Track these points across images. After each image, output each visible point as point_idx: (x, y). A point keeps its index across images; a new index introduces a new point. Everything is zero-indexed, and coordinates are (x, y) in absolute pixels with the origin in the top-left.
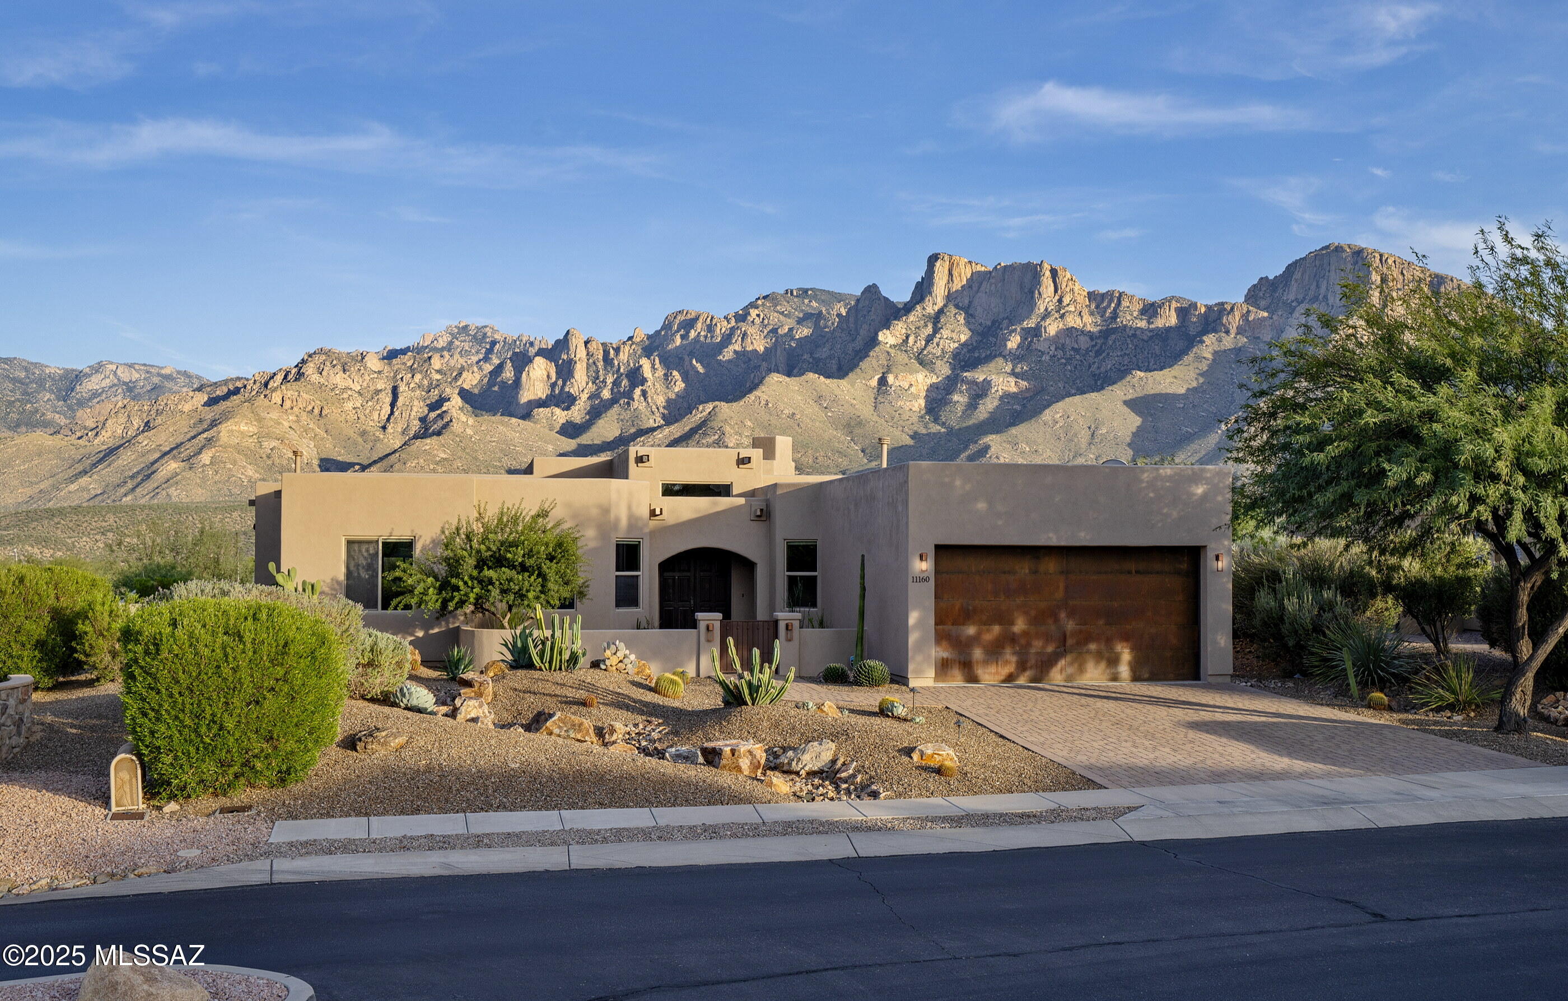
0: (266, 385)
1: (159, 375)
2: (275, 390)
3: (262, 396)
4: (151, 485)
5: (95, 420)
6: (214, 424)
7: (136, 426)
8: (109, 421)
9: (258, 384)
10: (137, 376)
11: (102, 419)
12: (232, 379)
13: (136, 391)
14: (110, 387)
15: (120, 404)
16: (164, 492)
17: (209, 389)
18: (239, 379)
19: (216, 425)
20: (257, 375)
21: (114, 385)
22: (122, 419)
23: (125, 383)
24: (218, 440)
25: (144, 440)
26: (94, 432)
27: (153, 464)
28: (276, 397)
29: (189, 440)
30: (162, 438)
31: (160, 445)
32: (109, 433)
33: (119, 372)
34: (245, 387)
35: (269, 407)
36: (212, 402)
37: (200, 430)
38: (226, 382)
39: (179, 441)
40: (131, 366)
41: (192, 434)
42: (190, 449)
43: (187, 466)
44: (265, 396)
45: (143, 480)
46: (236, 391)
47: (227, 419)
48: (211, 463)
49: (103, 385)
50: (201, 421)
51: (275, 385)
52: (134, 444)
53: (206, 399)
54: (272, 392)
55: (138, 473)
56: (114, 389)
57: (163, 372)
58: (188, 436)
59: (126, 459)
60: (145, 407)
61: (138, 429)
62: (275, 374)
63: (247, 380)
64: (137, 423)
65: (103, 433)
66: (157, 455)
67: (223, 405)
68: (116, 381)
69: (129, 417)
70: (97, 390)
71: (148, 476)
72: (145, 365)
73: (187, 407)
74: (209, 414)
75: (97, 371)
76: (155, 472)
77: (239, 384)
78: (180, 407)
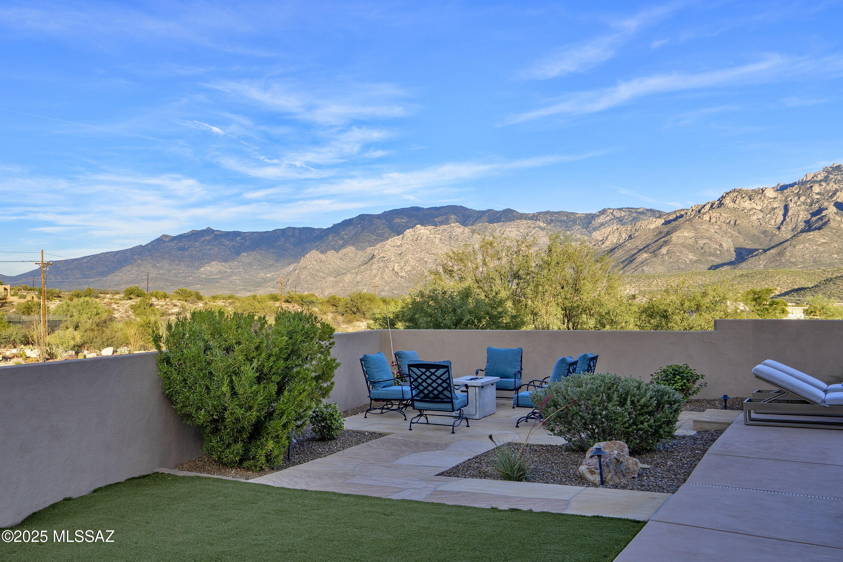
0: (699, 211)
1: (636, 212)
2: (705, 213)
3: (697, 217)
4: (633, 265)
5: (602, 236)
6: (668, 233)
7: (624, 238)
8: (610, 237)
9: (694, 212)
10: (624, 214)
11: (606, 235)
12: (678, 211)
13: (624, 221)
14: (610, 220)
15: (615, 228)
16: (640, 269)
17: (665, 217)
18: (682, 210)
19: (669, 234)
20: (694, 207)
21: (612, 219)
22: (617, 235)
23: (617, 218)
24: (671, 241)
25: (629, 245)
26: (602, 242)
27: (634, 255)
28: (706, 217)
29: (654, 242)
30: (639, 243)
31: (638, 246)
32: (610, 242)
33: (614, 213)
34: (686, 213)
35: (702, 222)
36: (667, 223)
37: (660, 237)
38: (675, 212)
39: (648, 243)
40: (621, 209)
41: (656, 239)
42: (654, 247)
43: (653, 256)
44: (699, 217)
45: (628, 264)
46: (682, 216)
47: (676, 231)
48: (667, 253)
49: (606, 220)
50: (660, 233)
51: (705, 211)
52: (623, 246)
53: (663, 221)
54: (703, 214)
55: (626, 260)
56: (612, 221)
57: (639, 210)
58: (653, 241)
59: (619, 253)
60: (629, 228)
61: (625, 239)
62: (705, 205)
63: (688, 210)
64: (624, 236)
65: (607, 242)
66: (636, 251)
67: (673, 224)
68: (613, 217)
69: (620, 233)
70: (603, 222)
71: (631, 261)
72: (628, 208)
73: (652, 227)
74: (665, 229)
75: (603, 214)
76: (635, 259)
77: (683, 213)
78: (648, 227)
